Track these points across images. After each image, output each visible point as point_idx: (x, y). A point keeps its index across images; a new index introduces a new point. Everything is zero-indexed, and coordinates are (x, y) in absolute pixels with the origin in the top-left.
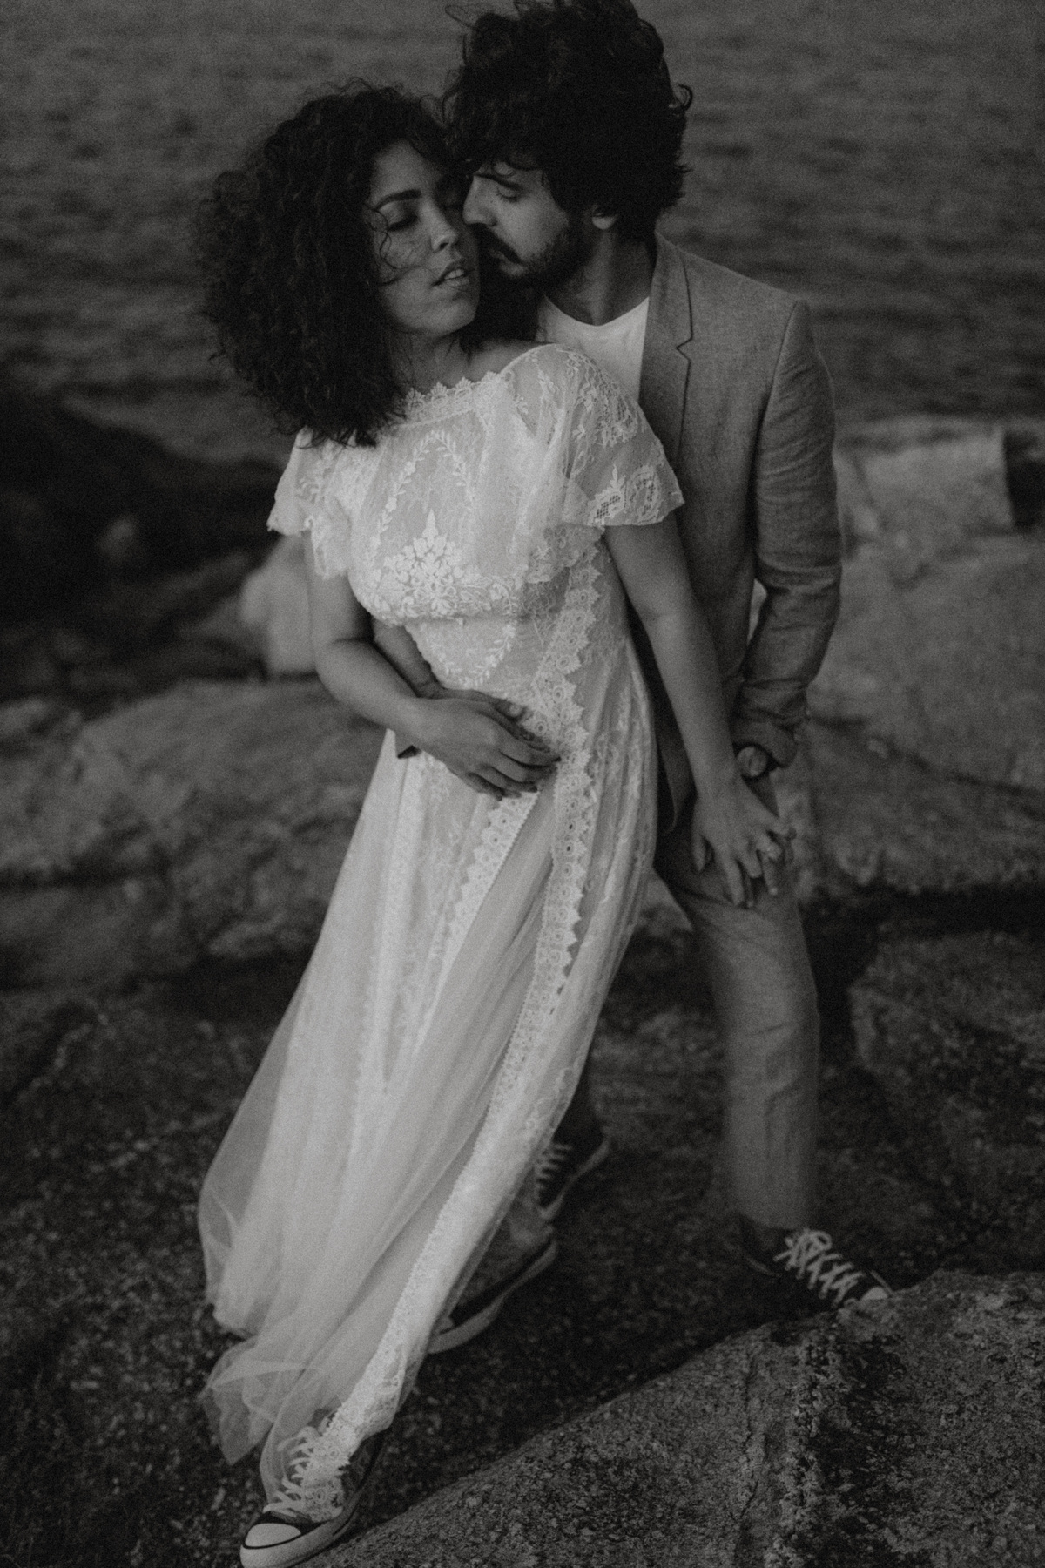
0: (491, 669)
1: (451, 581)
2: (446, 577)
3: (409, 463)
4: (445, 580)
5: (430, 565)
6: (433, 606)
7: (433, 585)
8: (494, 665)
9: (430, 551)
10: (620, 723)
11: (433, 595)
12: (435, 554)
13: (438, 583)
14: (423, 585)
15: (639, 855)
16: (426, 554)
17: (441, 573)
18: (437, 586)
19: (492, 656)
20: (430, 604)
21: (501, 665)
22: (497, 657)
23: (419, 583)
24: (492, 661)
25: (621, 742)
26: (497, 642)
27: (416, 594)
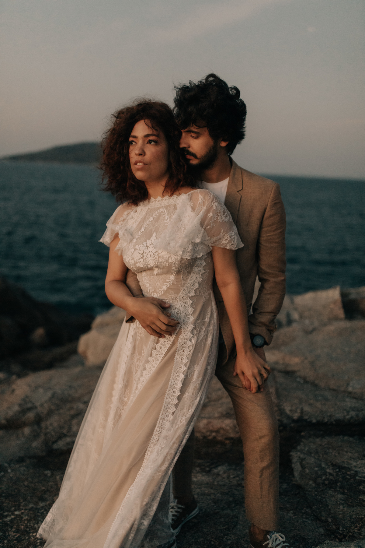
0: (164, 290)
1: (157, 254)
2: (156, 252)
3: (151, 218)
4: (155, 253)
5: (151, 249)
6: (149, 263)
7: (151, 255)
8: (165, 289)
9: (152, 244)
10: (206, 318)
11: (150, 259)
12: (153, 245)
13: (152, 254)
14: (147, 255)
16: (150, 245)
17: (154, 251)
18: (152, 255)
19: (165, 286)
20: (148, 262)
21: (168, 289)
22: (167, 286)
23: (146, 254)
24: (165, 288)
26: (167, 281)
27: (144, 258)
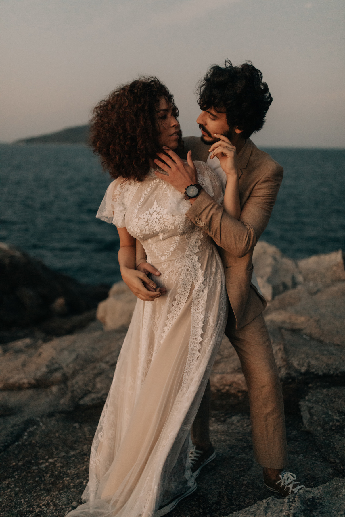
0: (171, 252)
1: (162, 219)
2: (160, 218)
3: (148, 188)
4: (160, 219)
5: (155, 215)
6: (155, 229)
7: (156, 222)
8: (172, 250)
9: (155, 211)
10: (213, 269)
11: (155, 225)
12: (156, 212)
13: (157, 220)
14: (152, 222)
15: (221, 312)
16: (153, 212)
17: (158, 218)
18: (157, 222)
19: (172, 247)
20: (154, 228)
21: (175, 250)
22: (173, 247)
23: (151, 221)
24: (172, 249)
25: (214, 275)
26: (174, 242)
27: (149, 225)
